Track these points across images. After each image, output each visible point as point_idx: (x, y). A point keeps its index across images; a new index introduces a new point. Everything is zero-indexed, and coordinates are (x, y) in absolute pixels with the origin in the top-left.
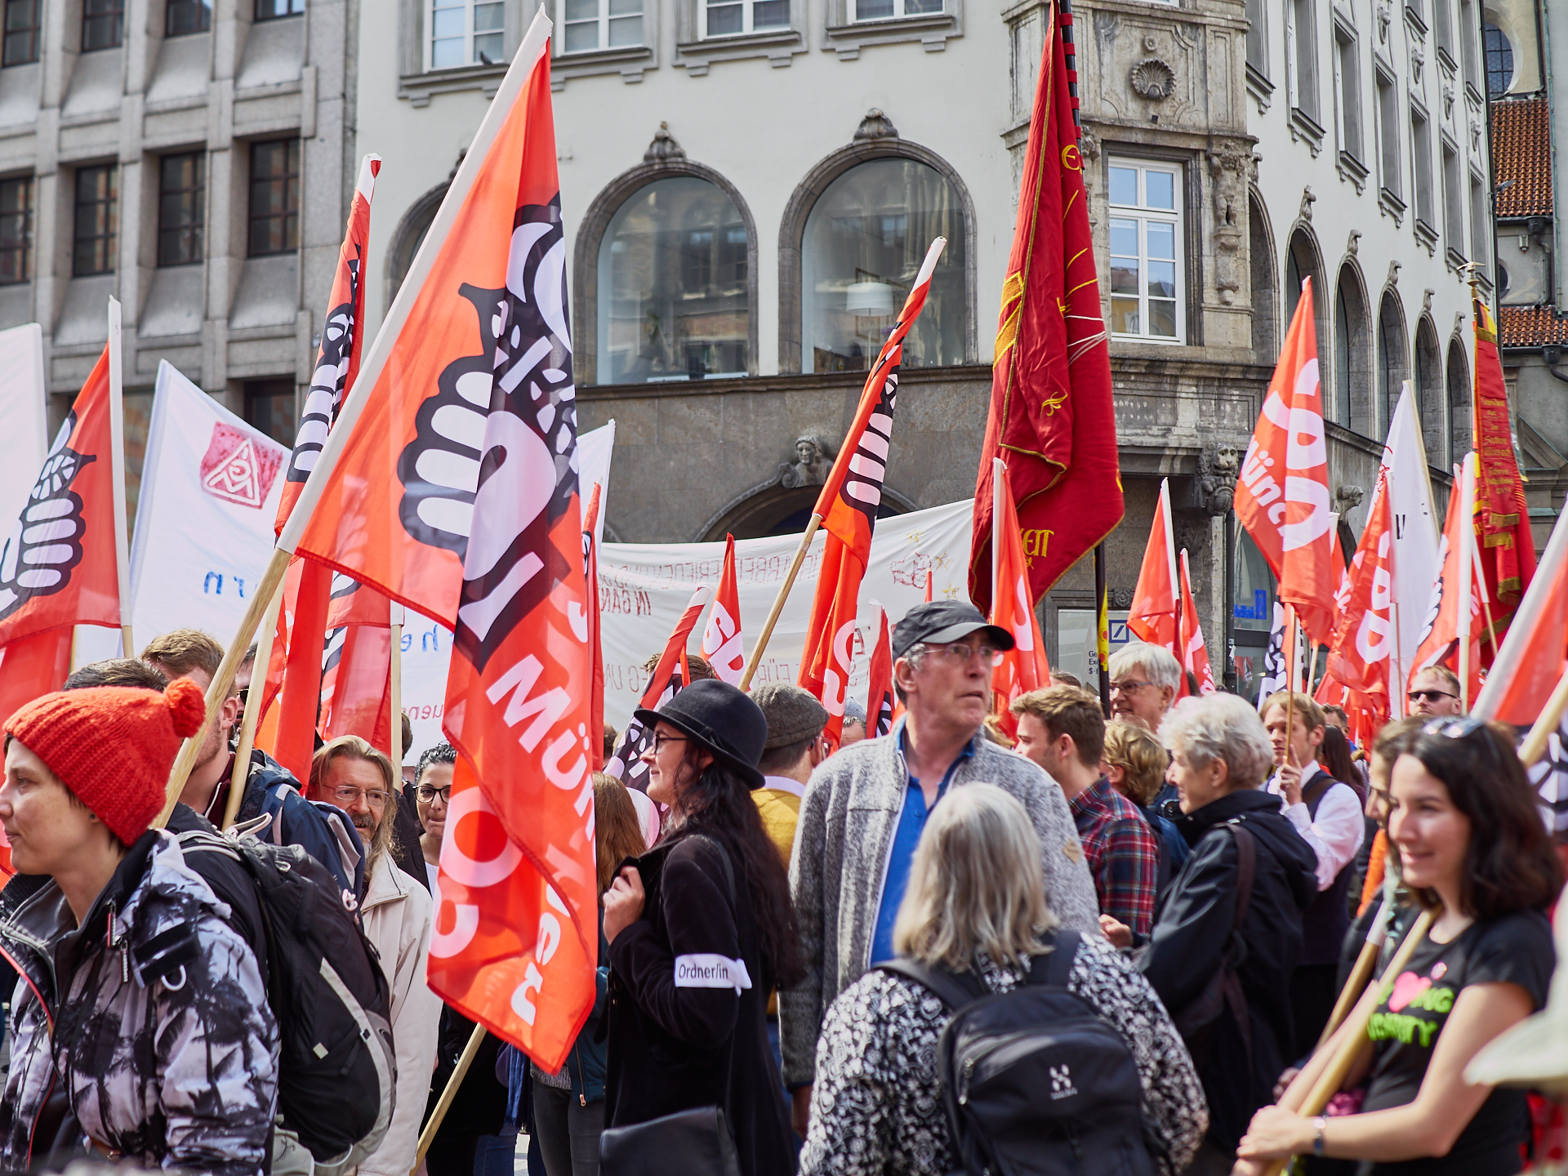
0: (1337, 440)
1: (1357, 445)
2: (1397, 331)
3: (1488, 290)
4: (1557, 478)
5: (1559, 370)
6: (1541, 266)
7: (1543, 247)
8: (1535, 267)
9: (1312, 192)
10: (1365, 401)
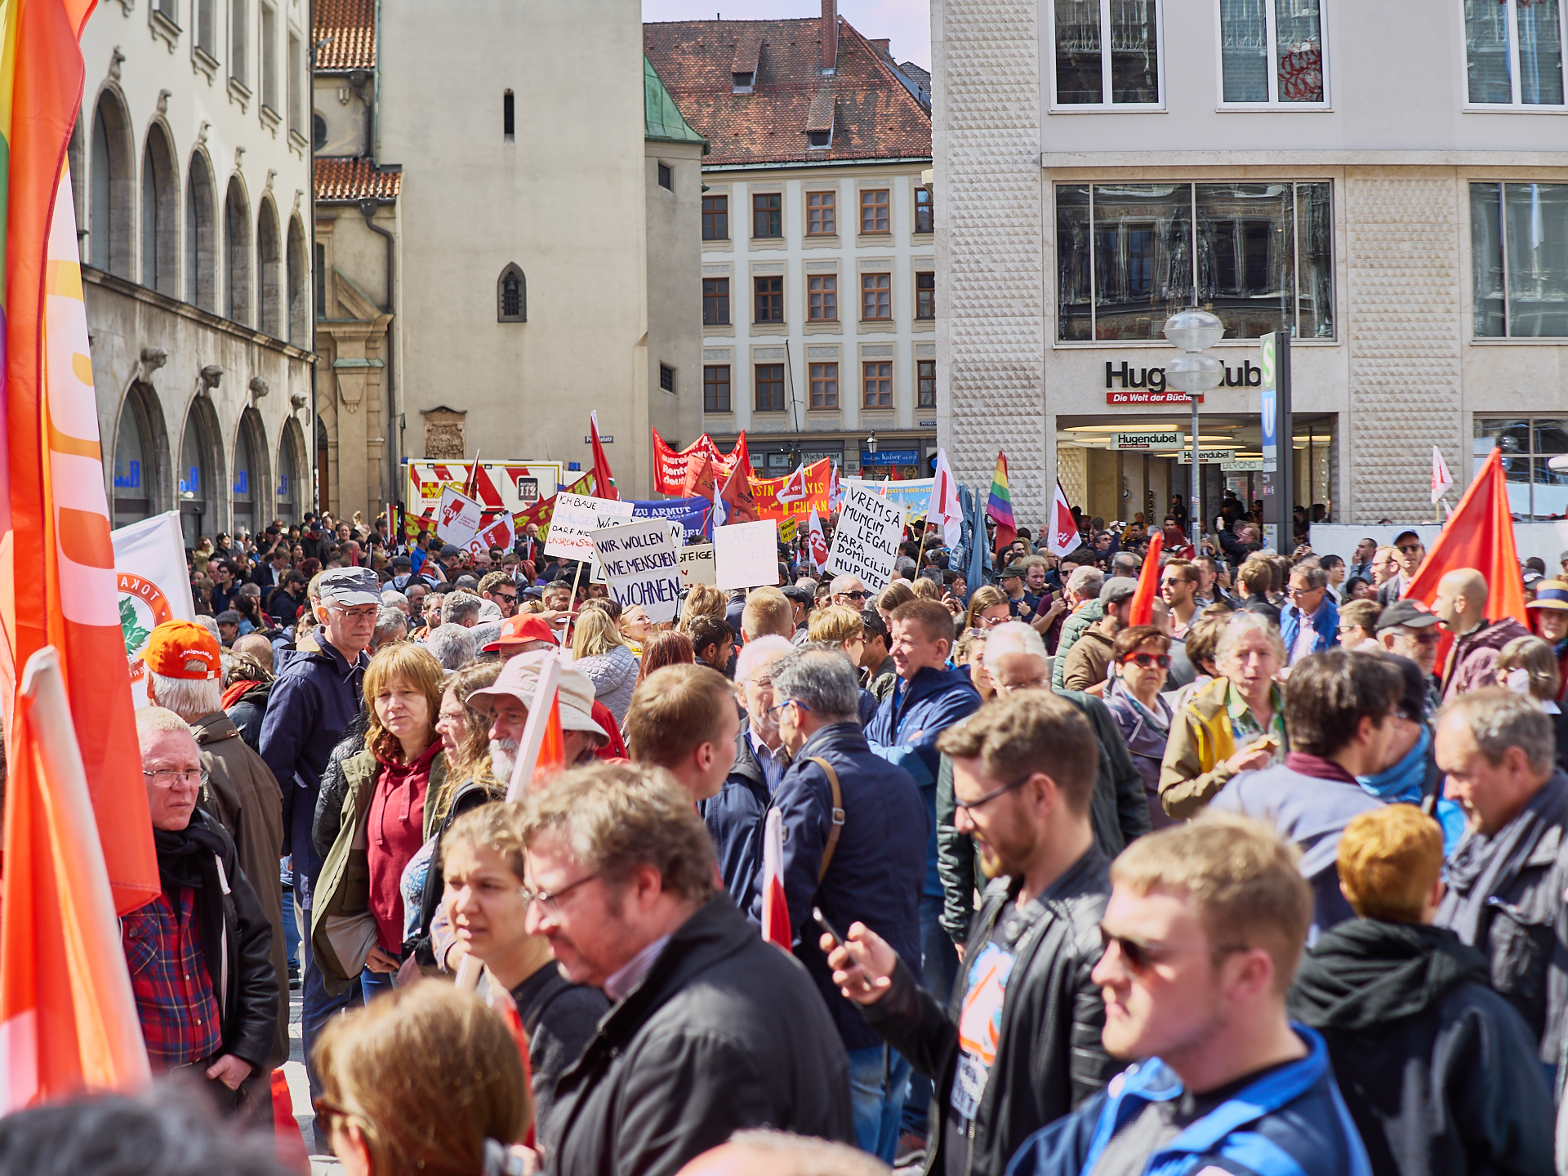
0: (142, 301)
1: (163, 305)
2: (207, 190)
3: (302, 146)
4: (371, 329)
5: (375, 222)
6: (360, 118)
7: (364, 100)
8: (355, 120)
9: (122, 52)
10: (171, 260)
